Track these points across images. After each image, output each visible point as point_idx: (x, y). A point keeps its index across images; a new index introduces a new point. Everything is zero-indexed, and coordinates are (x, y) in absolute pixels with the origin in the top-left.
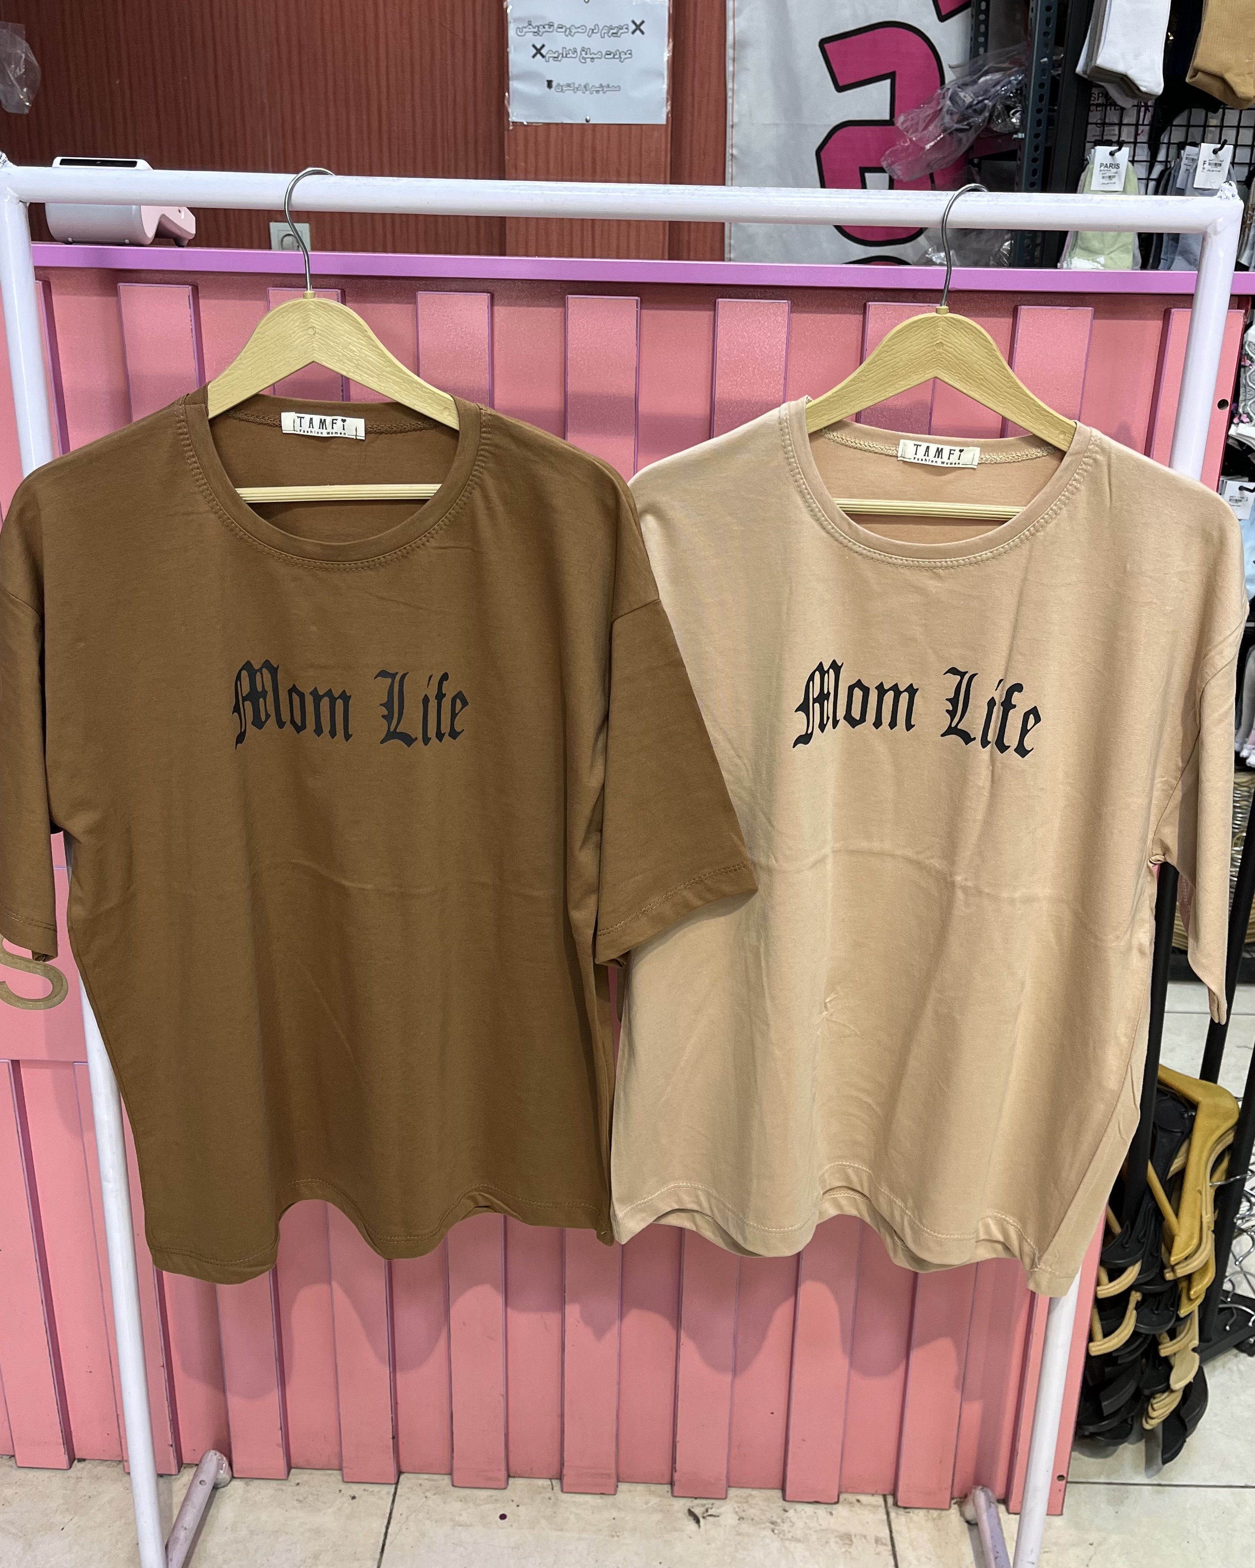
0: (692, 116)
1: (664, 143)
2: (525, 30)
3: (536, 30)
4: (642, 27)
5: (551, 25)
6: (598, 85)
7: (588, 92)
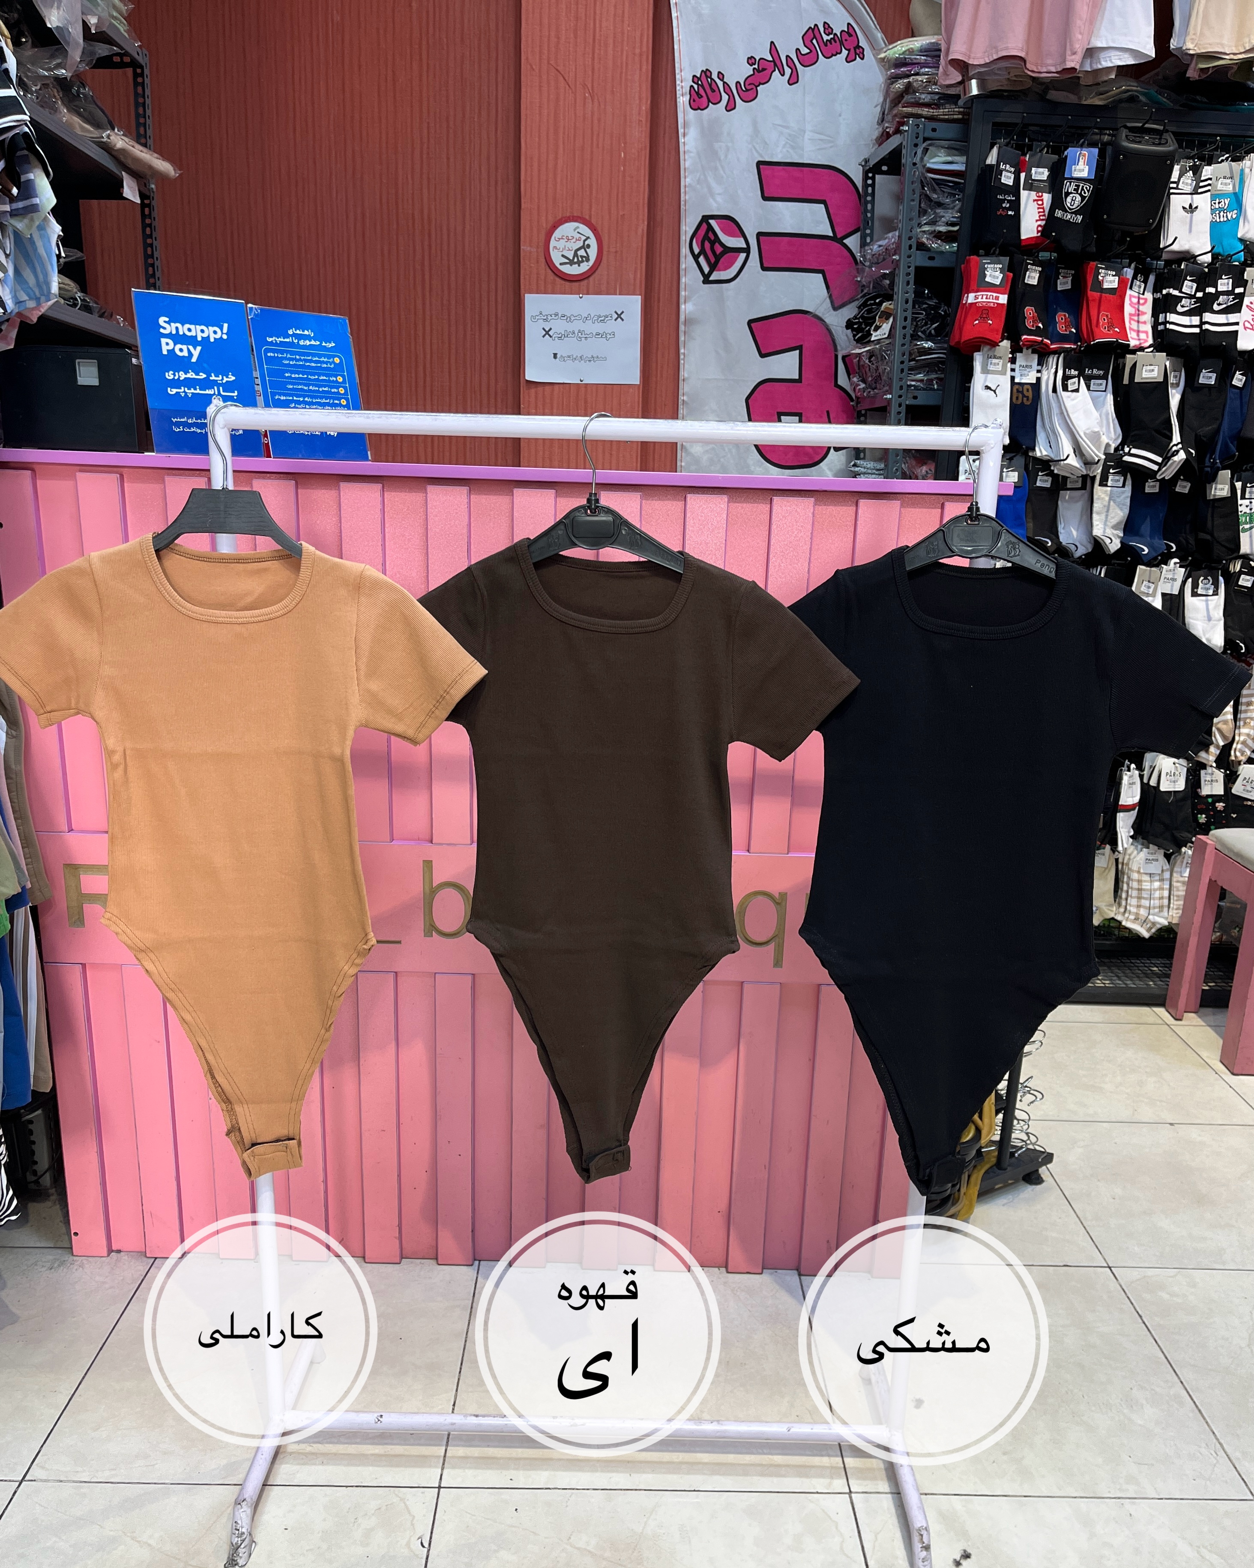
0: (656, 377)
1: (637, 398)
2: (537, 317)
3: (545, 318)
4: (622, 316)
5: (556, 315)
6: (590, 356)
7: (582, 361)
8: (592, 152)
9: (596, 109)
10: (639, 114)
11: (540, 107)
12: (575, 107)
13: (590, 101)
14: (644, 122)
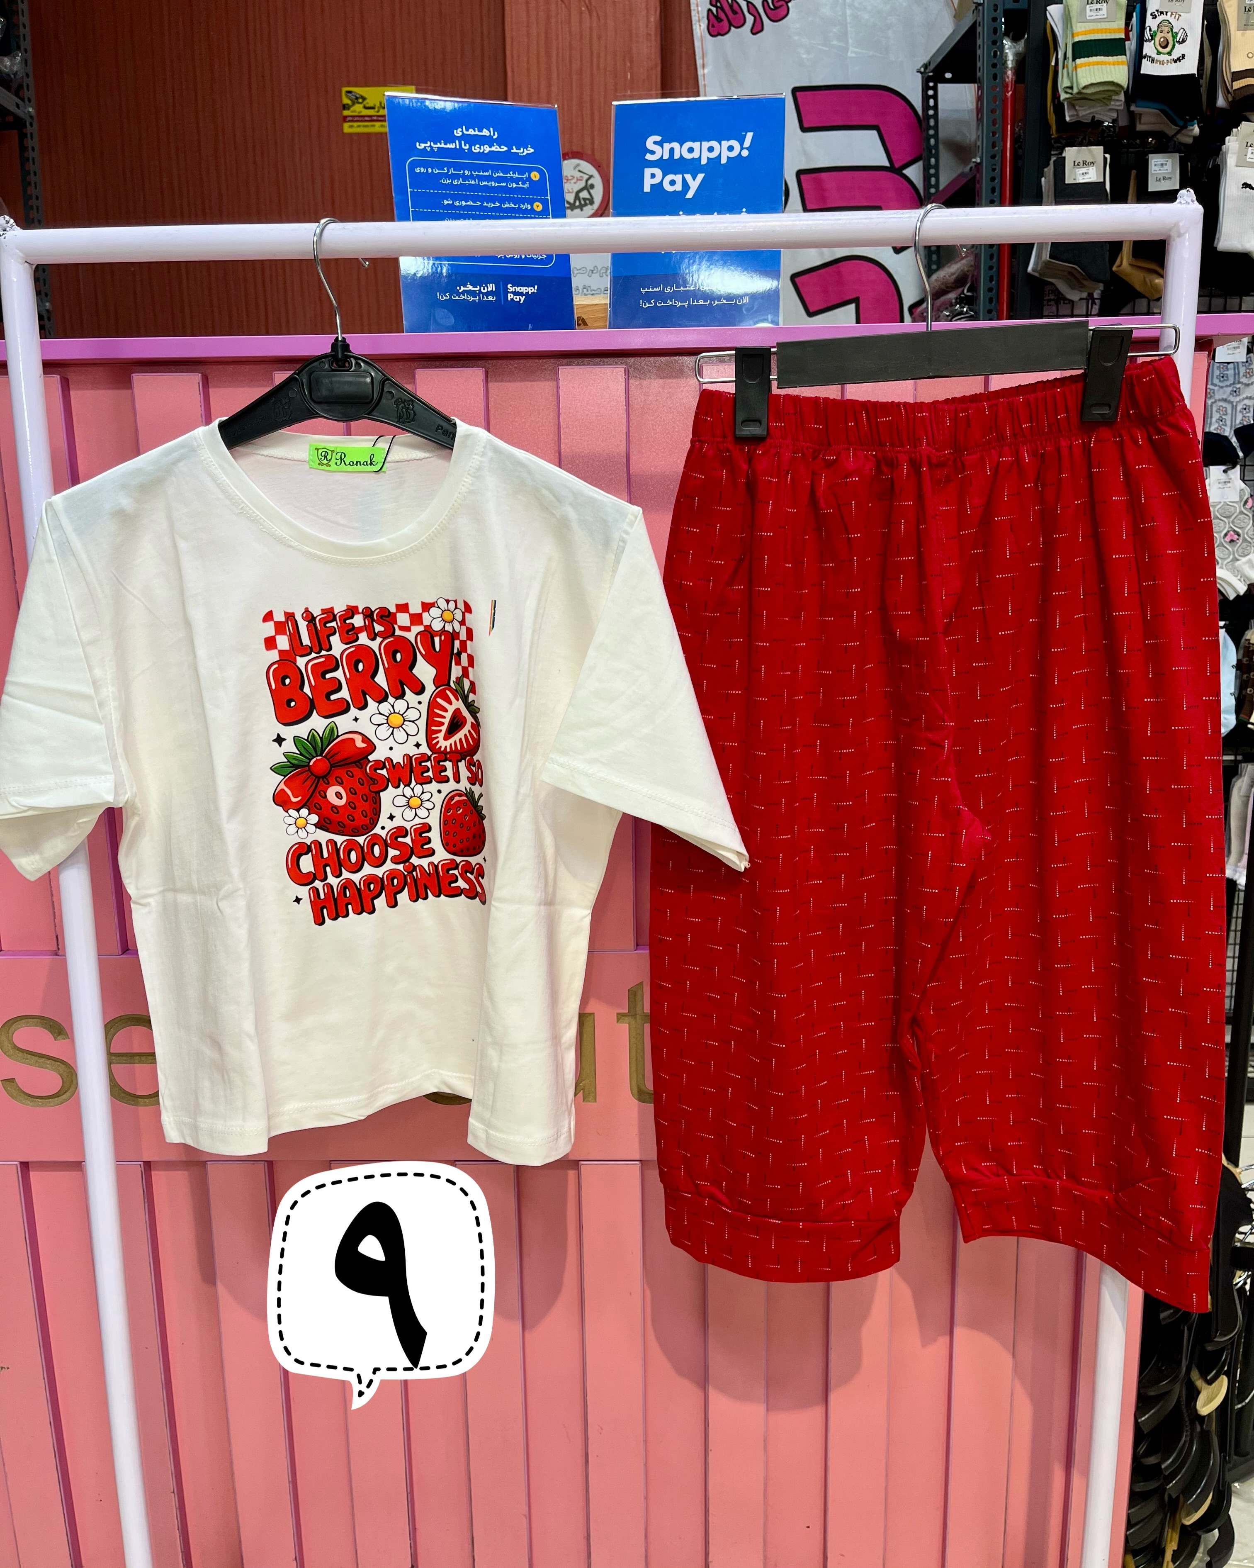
8: (592, 74)
9: (595, 25)
10: (647, 26)
11: (528, 26)
12: (570, 23)
13: (588, 16)
14: (653, 38)
